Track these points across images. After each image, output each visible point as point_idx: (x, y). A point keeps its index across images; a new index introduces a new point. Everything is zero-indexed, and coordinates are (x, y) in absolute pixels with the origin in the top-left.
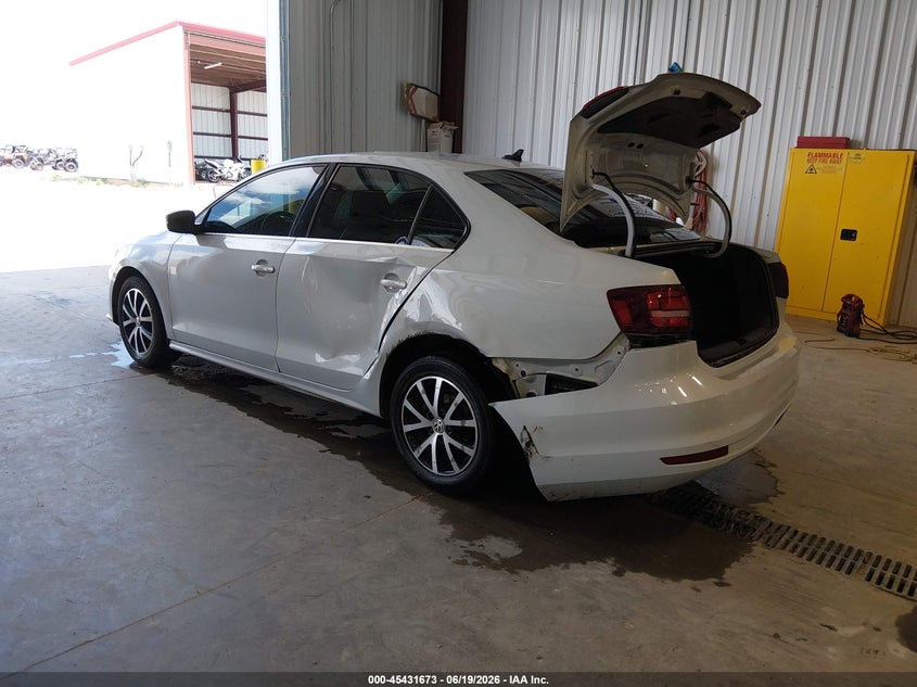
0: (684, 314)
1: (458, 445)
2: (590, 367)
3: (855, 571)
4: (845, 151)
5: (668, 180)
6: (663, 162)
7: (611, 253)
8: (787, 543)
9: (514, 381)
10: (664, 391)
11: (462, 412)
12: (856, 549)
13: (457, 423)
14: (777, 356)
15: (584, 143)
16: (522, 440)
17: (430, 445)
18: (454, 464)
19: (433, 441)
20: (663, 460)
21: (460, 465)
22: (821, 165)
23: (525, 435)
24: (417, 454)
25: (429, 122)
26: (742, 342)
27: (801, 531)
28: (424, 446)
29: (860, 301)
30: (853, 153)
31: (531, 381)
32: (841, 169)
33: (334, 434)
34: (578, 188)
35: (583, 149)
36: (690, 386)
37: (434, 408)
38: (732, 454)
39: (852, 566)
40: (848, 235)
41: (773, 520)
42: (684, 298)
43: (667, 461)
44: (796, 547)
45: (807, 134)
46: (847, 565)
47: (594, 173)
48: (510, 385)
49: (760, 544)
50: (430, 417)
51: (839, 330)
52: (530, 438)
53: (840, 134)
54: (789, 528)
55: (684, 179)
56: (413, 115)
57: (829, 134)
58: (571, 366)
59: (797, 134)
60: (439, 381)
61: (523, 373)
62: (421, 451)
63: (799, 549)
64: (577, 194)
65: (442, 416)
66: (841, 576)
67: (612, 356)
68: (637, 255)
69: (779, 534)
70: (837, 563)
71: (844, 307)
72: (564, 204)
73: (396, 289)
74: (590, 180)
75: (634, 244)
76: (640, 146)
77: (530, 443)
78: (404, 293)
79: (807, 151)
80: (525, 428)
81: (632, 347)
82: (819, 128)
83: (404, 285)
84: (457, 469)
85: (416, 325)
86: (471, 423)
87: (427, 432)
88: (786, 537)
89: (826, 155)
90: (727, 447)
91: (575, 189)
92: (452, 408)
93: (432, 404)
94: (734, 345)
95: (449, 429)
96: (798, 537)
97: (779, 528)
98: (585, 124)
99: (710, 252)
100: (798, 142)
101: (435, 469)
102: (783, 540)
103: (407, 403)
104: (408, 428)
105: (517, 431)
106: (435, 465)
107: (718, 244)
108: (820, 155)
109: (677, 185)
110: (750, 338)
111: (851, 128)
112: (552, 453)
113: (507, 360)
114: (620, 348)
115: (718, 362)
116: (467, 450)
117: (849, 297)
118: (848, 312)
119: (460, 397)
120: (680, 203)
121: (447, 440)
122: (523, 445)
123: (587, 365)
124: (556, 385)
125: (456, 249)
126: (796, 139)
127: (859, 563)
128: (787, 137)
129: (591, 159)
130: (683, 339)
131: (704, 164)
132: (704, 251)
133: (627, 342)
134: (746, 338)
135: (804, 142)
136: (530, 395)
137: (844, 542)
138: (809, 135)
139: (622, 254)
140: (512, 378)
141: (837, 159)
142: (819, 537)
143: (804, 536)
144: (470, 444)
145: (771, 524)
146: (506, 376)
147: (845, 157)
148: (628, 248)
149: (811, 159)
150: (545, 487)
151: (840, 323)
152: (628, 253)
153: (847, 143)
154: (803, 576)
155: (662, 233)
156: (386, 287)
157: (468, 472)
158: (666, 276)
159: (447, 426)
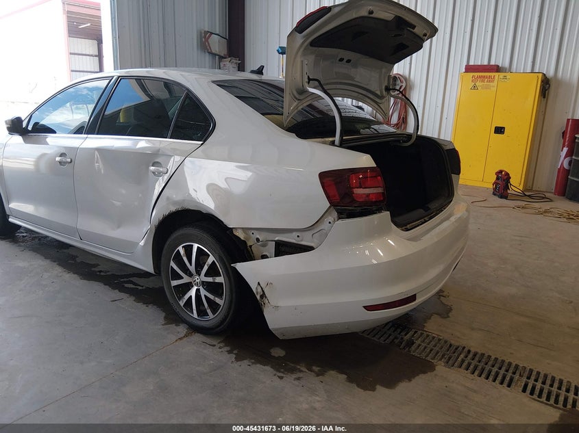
0: (380, 190)
1: (211, 297)
2: (308, 234)
3: (513, 384)
4: (497, 74)
5: (372, 89)
6: (367, 74)
7: (324, 143)
8: (463, 361)
9: (251, 246)
10: (367, 252)
11: (213, 271)
12: (514, 364)
13: (210, 279)
14: (453, 219)
15: (300, 53)
16: (257, 293)
17: (191, 296)
18: (209, 311)
19: (193, 292)
20: (366, 308)
21: (214, 312)
22: (481, 84)
23: (260, 290)
24: (182, 303)
25: (221, 58)
26: (426, 209)
27: (473, 350)
28: (187, 297)
29: (507, 174)
30: (502, 75)
31: (264, 245)
32: (494, 86)
33: (126, 285)
34: (297, 92)
35: (299, 60)
36: (387, 248)
37: (192, 268)
38: (419, 300)
39: (511, 380)
40: (499, 130)
41: (453, 342)
42: (379, 177)
43: (368, 308)
44: (469, 364)
45: (471, 63)
46: (508, 379)
47: (309, 80)
48: (247, 249)
49: (443, 364)
50: (190, 275)
51: (494, 194)
52: (263, 291)
53: (493, 63)
54: (464, 348)
55: (384, 87)
56: (211, 53)
57: (486, 63)
58: (294, 233)
59: (465, 63)
60: (196, 246)
61: (258, 240)
62: (185, 301)
63: (472, 367)
64: (297, 97)
65: (199, 273)
66: (504, 389)
67: (325, 225)
68: (343, 144)
69: (456, 354)
70: (500, 378)
71: (497, 179)
72: (286, 105)
73: (159, 174)
74: (306, 84)
75: (341, 135)
76: (349, 61)
77: (264, 295)
78: (166, 177)
79: (472, 74)
80: (259, 283)
81: (339, 218)
82: (479, 59)
83: (166, 171)
84: (211, 315)
85: (175, 203)
86: (220, 279)
87: (188, 286)
88: (462, 356)
89: (484, 77)
90: (415, 295)
91: (295, 93)
92: (206, 268)
93: (191, 265)
94: (421, 211)
95: (203, 283)
96: (470, 356)
97: (456, 349)
98: (299, 38)
99: (404, 142)
100: (466, 69)
101: (195, 315)
102: (460, 359)
103: (172, 264)
104: (174, 283)
105: (254, 286)
106: (195, 312)
107: (410, 136)
108: (480, 77)
109: (378, 93)
110: (433, 206)
111: (500, 59)
112: (281, 303)
113: (245, 230)
114: (330, 219)
115: (408, 226)
116: (218, 300)
117: (501, 172)
118: (499, 182)
119: (211, 259)
120: (381, 105)
121: (203, 292)
122: (258, 297)
123: (307, 233)
124: (283, 249)
125: (204, 142)
126: (464, 67)
127: (517, 377)
128: (458, 66)
129: (305, 68)
130: (379, 210)
131: (404, 85)
132: (399, 141)
133: (335, 214)
134: (430, 206)
135: (469, 69)
136: (264, 257)
137: (504, 358)
138: (472, 64)
139: (333, 143)
140: (249, 244)
141: (491, 79)
142: (486, 355)
143: (475, 354)
144: (220, 295)
145: (451, 345)
146: (244, 242)
147: (496, 78)
148: (337, 139)
149: (474, 80)
150: (277, 329)
151: (495, 189)
152: (337, 142)
153: (497, 69)
154: (475, 391)
155: (369, 128)
156: (154, 173)
157: (218, 317)
158: (365, 161)
159: (203, 282)
